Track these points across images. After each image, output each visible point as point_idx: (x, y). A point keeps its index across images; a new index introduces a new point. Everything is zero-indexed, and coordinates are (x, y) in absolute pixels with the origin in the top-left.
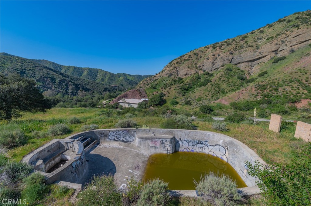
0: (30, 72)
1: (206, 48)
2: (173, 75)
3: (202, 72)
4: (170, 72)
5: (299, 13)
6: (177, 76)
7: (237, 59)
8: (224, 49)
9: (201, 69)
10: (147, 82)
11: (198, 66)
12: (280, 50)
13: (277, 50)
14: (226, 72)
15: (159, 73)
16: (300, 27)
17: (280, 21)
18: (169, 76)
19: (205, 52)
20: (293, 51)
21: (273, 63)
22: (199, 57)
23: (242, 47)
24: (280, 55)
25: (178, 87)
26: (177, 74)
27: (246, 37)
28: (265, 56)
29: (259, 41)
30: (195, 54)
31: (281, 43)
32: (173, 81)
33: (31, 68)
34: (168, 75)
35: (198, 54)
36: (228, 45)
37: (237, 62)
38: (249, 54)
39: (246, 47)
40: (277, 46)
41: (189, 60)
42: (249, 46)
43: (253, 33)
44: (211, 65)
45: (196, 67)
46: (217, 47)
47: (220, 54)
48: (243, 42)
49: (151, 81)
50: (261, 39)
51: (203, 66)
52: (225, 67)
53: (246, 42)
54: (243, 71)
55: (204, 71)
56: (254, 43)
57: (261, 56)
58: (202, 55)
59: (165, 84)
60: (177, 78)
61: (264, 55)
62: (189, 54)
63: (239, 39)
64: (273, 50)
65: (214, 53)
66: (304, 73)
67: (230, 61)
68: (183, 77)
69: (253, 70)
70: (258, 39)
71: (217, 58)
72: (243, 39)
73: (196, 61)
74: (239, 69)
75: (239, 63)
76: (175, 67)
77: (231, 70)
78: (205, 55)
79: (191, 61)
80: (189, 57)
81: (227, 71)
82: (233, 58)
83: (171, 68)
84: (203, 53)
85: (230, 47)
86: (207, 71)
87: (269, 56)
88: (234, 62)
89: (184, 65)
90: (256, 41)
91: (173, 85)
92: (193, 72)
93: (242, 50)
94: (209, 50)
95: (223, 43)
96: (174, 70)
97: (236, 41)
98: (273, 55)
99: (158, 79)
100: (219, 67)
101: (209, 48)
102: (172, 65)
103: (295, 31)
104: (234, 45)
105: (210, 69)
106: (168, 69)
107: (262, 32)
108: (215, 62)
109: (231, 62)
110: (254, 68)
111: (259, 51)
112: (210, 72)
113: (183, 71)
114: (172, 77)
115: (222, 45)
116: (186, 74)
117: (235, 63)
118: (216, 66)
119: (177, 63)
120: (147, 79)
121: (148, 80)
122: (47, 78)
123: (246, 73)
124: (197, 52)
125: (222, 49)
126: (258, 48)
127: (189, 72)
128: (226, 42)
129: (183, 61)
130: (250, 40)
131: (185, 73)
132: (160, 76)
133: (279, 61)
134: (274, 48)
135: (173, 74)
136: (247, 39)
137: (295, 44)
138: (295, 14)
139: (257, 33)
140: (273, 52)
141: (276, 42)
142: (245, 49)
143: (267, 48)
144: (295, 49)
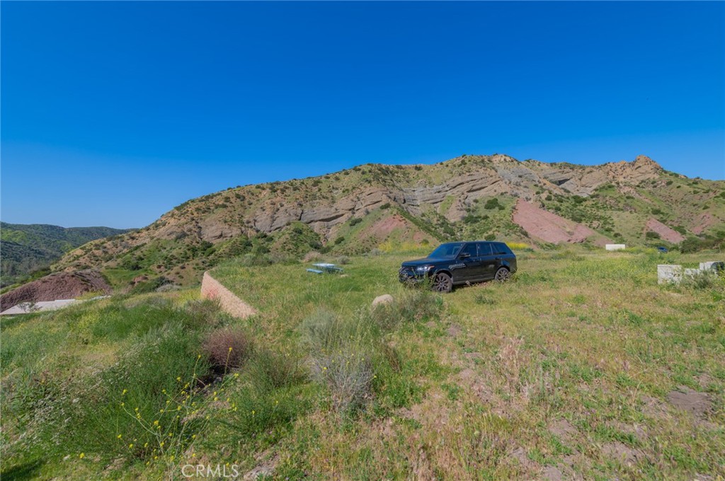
1: (258, 187)
2: (188, 235)
3: (254, 233)
4: (180, 230)
5: (372, 165)
6: (198, 239)
7: (308, 214)
8: (289, 195)
9: (252, 227)
10: (106, 253)
11: (245, 220)
12: (356, 209)
13: (353, 209)
14: (293, 235)
15: (148, 229)
16: (372, 184)
17: (356, 169)
18: (178, 238)
19: (257, 196)
20: (368, 213)
21: (351, 225)
22: (246, 202)
23: (314, 197)
24: (357, 216)
25: (203, 262)
26: (200, 234)
27: (320, 182)
28: (342, 215)
29: (335, 192)
30: (238, 196)
31: (356, 200)
32: (189, 250)
34: (174, 236)
35: (244, 198)
36: (295, 189)
37: (309, 221)
38: (322, 209)
39: (320, 199)
40: (353, 203)
41: (225, 206)
42: (324, 198)
43: (327, 178)
44: (269, 222)
45: (242, 223)
46: (278, 189)
47: (284, 203)
48: (315, 189)
49: (120, 248)
50: (337, 189)
51: (255, 221)
52: (292, 227)
53: (320, 190)
54: (317, 235)
55: (258, 231)
56: (329, 194)
57: (337, 214)
58: (252, 201)
59: (166, 258)
60: (198, 243)
61: (340, 213)
62: (224, 194)
63: (310, 183)
64: (350, 208)
65: (274, 200)
67: (298, 218)
68: (215, 242)
69: (330, 233)
71: (278, 209)
72: (316, 183)
73: (240, 210)
74: (312, 232)
75: (312, 221)
76: (193, 220)
77: (300, 232)
78: (258, 200)
79: (229, 209)
80: (226, 201)
81: (294, 233)
82: (302, 213)
83: (183, 220)
84: (254, 197)
85: (298, 194)
86: (262, 230)
87: (346, 216)
88: (305, 219)
89: (213, 216)
90: (331, 192)
91: (188, 258)
92: (235, 231)
93: (315, 201)
94: (264, 193)
95: (288, 185)
96: (191, 226)
97: (306, 186)
98: (350, 214)
99: (146, 244)
100: (282, 225)
101: (264, 189)
102: (185, 213)
103: (368, 188)
104: (303, 192)
105: (268, 229)
106: (172, 221)
107: (337, 179)
108: (276, 216)
109: (300, 219)
110: (331, 230)
111: (335, 206)
112: (268, 234)
113: (213, 228)
114: (187, 240)
115: (287, 188)
116: (221, 236)
117: (305, 221)
118: (277, 224)
119: (198, 209)
120: (105, 245)
121: (109, 247)
123: (322, 237)
124: (241, 193)
125: (286, 196)
126: (334, 202)
127: (226, 231)
128: (292, 185)
129: (212, 208)
130: (324, 188)
131: (218, 233)
132: (152, 238)
133: (355, 223)
134: (350, 205)
135: (189, 233)
136: (320, 184)
137: (369, 203)
138: (369, 164)
139: (332, 179)
140: (350, 210)
141: (351, 197)
142: (318, 201)
143: (343, 204)
144: (370, 210)
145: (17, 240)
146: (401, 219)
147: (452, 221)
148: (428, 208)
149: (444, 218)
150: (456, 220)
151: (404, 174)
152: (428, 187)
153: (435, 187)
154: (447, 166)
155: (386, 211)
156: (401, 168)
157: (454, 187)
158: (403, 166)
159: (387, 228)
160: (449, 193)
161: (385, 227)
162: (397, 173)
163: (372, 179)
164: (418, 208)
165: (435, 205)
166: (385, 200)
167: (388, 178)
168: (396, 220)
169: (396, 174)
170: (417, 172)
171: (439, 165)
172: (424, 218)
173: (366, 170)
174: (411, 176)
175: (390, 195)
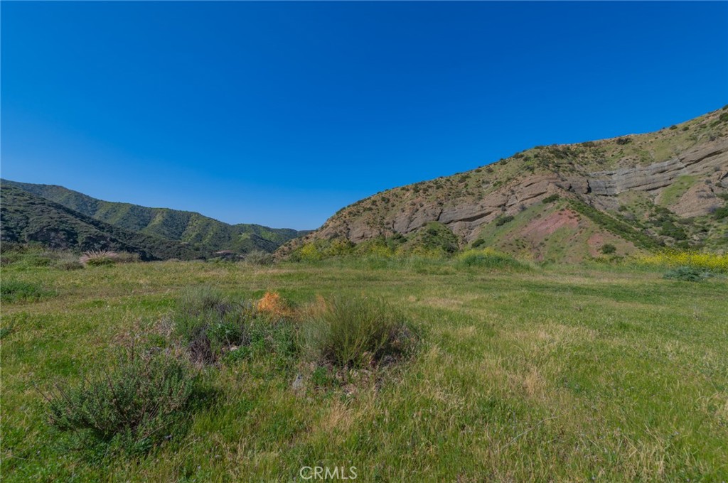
0: (18, 216)
1: (403, 189)
2: (339, 236)
3: (391, 234)
4: (334, 231)
5: (541, 148)
6: (346, 239)
7: (448, 214)
8: (431, 195)
9: (390, 228)
10: (290, 249)
11: (385, 221)
12: (508, 204)
13: (505, 205)
14: (425, 237)
15: (317, 231)
16: (535, 171)
17: (517, 156)
18: (332, 238)
19: (401, 198)
20: (523, 208)
21: (498, 225)
22: (390, 204)
23: (458, 194)
24: (508, 213)
26: (348, 235)
27: (467, 177)
28: (490, 213)
29: (484, 186)
30: (383, 199)
31: (510, 194)
33: (21, 208)
34: (329, 237)
35: (389, 200)
36: (438, 188)
37: (448, 221)
38: (466, 207)
39: (464, 195)
40: (505, 198)
41: (370, 209)
42: (469, 194)
43: (479, 171)
44: (406, 223)
45: (382, 224)
46: (420, 189)
47: (423, 203)
48: (462, 185)
50: (488, 183)
51: (394, 222)
52: (428, 228)
53: (466, 185)
54: (455, 237)
55: (395, 232)
56: (477, 189)
57: (483, 212)
58: (396, 203)
60: (345, 242)
61: (487, 211)
62: (373, 198)
63: (458, 178)
64: (500, 204)
65: (414, 201)
66: (521, 246)
67: (436, 218)
68: (358, 242)
69: (472, 234)
70: (483, 182)
71: (418, 210)
72: (463, 180)
73: (382, 212)
74: (449, 233)
75: (451, 221)
76: (345, 222)
77: (435, 233)
78: (401, 202)
79: (374, 211)
80: (373, 205)
81: (428, 234)
82: (441, 213)
83: (338, 223)
84: (398, 199)
85: (440, 193)
86: (399, 232)
87: (493, 214)
88: (444, 219)
89: (361, 219)
90: (480, 186)
92: (375, 232)
93: (458, 199)
94: (408, 194)
95: (432, 184)
96: (342, 228)
97: (451, 183)
98: (499, 211)
100: (418, 226)
101: (408, 190)
102: (341, 216)
103: (529, 177)
104: (446, 190)
105: (405, 230)
106: (331, 224)
107: (490, 171)
108: (414, 217)
109: (438, 220)
110: (473, 231)
111: (481, 203)
112: (405, 235)
113: (359, 229)
114: (337, 240)
115: (429, 187)
116: (363, 236)
117: (444, 221)
118: (414, 225)
119: (350, 213)
122: (56, 231)
123: (460, 239)
124: (387, 196)
125: (428, 195)
126: (480, 198)
127: (367, 232)
128: (436, 183)
129: (361, 211)
130: (472, 183)
131: (361, 234)
132: (317, 237)
133: (504, 222)
134: (500, 200)
135: (339, 234)
136: (467, 180)
137: (527, 197)
138: (537, 148)
139: (484, 172)
140: (500, 206)
141: (503, 191)
142: (462, 198)
143: (492, 199)
144: (527, 206)
145: (273, 239)
146: (572, 215)
147: (686, 216)
148: (635, 197)
149: (667, 211)
150: (693, 214)
151: (596, 153)
152: (638, 167)
153: (654, 165)
154: (686, 129)
155: (550, 205)
156: (592, 145)
157: (697, 161)
158: (595, 142)
159: (548, 228)
160: (685, 172)
161: (544, 227)
162: (583, 152)
163: (536, 165)
164: (616, 199)
165: (652, 193)
166: (551, 190)
167: (565, 161)
168: (563, 216)
169: (581, 155)
170: (620, 147)
171: (667, 130)
172: (623, 213)
173: (531, 155)
174: (608, 155)
175: (563, 184)
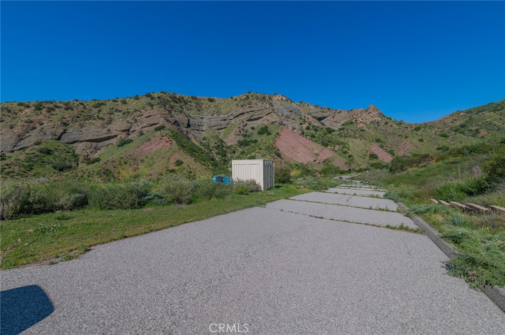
1: (21, 104)
5: (165, 93)
7: (73, 132)
8: (56, 114)
12: (131, 130)
13: (128, 130)
16: (154, 107)
17: (148, 95)
19: (15, 113)
20: (141, 134)
21: (119, 146)
23: (90, 117)
24: (130, 137)
27: (102, 104)
28: (116, 136)
29: (116, 114)
31: (133, 122)
36: (67, 109)
37: (72, 141)
38: (94, 130)
39: (95, 119)
40: (129, 125)
42: (99, 119)
43: (115, 101)
44: (13, 141)
46: (44, 108)
47: (44, 122)
48: (95, 110)
50: (120, 111)
52: (41, 147)
53: (100, 111)
54: (75, 156)
56: (108, 116)
57: (110, 135)
58: (6, 118)
61: (113, 134)
63: (93, 104)
64: (123, 129)
65: (33, 118)
67: (57, 137)
69: (96, 154)
70: (116, 110)
71: (34, 128)
72: (98, 106)
75: (76, 141)
77: (49, 152)
81: (38, 153)
82: (64, 133)
84: (10, 114)
85: (67, 114)
87: (119, 137)
88: (66, 138)
90: (112, 113)
93: (88, 122)
94: (27, 110)
95: (61, 105)
97: (85, 107)
98: (124, 135)
100: (29, 145)
101: (28, 107)
103: (149, 111)
104: (76, 112)
105: (10, 149)
107: (124, 102)
108: (27, 135)
109: (58, 139)
110: (98, 151)
111: (109, 127)
115: (57, 107)
117: (66, 141)
123: (81, 158)
125: (53, 114)
126: (109, 123)
128: (67, 105)
130: (105, 109)
133: (125, 144)
134: (125, 126)
136: (102, 106)
137: (145, 125)
138: (162, 92)
139: (120, 103)
140: (124, 131)
141: (128, 119)
142: (91, 121)
143: (118, 125)
144: (144, 132)
146: (168, 140)
147: (229, 144)
148: (211, 133)
149: (222, 141)
150: (233, 143)
151: (197, 104)
152: (215, 115)
153: (222, 116)
154: (236, 100)
155: (159, 133)
156: (196, 99)
157: (237, 116)
158: (198, 97)
159: (151, 149)
160: (233, 122)
161: (148, 148)
162: (191, 102)
163: (156, 104)
164: (203, 133)
165: (220, 131)
166: (161, 122)
167: (178, 105)
168: (163, 141)
169: (189, 104)
170: (210, 103)
171: (229, 99)
172: (204, 141)
173: (156, 96)
174: (203, 106)
175: (170, 119)
